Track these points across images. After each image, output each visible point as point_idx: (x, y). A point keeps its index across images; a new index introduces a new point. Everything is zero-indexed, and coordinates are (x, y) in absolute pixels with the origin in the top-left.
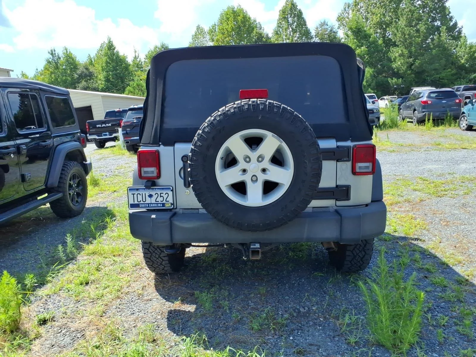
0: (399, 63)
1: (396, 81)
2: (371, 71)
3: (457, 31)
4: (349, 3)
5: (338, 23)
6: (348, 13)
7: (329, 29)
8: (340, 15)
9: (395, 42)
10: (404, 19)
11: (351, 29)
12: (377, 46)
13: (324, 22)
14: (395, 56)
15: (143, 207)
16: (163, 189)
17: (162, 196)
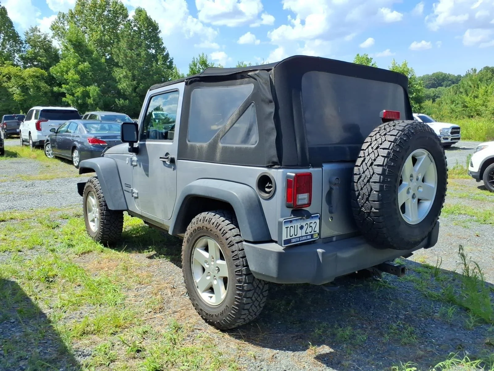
0: (125, 84)
1: (123, 102)
2: (97, 90)
3: (169, 62)
4: (64, 13)
5: (52, 32)
6: (63, 24)
7: (43, 36)
8: (53, 23)
9: (117, 63)
10: (125, 42)
11: (70, 41)
12: (100, 64)
13: (36, 28)
14: (120, 77)
15: (295, 242)
16: (312, 218)
17: (311, 226)
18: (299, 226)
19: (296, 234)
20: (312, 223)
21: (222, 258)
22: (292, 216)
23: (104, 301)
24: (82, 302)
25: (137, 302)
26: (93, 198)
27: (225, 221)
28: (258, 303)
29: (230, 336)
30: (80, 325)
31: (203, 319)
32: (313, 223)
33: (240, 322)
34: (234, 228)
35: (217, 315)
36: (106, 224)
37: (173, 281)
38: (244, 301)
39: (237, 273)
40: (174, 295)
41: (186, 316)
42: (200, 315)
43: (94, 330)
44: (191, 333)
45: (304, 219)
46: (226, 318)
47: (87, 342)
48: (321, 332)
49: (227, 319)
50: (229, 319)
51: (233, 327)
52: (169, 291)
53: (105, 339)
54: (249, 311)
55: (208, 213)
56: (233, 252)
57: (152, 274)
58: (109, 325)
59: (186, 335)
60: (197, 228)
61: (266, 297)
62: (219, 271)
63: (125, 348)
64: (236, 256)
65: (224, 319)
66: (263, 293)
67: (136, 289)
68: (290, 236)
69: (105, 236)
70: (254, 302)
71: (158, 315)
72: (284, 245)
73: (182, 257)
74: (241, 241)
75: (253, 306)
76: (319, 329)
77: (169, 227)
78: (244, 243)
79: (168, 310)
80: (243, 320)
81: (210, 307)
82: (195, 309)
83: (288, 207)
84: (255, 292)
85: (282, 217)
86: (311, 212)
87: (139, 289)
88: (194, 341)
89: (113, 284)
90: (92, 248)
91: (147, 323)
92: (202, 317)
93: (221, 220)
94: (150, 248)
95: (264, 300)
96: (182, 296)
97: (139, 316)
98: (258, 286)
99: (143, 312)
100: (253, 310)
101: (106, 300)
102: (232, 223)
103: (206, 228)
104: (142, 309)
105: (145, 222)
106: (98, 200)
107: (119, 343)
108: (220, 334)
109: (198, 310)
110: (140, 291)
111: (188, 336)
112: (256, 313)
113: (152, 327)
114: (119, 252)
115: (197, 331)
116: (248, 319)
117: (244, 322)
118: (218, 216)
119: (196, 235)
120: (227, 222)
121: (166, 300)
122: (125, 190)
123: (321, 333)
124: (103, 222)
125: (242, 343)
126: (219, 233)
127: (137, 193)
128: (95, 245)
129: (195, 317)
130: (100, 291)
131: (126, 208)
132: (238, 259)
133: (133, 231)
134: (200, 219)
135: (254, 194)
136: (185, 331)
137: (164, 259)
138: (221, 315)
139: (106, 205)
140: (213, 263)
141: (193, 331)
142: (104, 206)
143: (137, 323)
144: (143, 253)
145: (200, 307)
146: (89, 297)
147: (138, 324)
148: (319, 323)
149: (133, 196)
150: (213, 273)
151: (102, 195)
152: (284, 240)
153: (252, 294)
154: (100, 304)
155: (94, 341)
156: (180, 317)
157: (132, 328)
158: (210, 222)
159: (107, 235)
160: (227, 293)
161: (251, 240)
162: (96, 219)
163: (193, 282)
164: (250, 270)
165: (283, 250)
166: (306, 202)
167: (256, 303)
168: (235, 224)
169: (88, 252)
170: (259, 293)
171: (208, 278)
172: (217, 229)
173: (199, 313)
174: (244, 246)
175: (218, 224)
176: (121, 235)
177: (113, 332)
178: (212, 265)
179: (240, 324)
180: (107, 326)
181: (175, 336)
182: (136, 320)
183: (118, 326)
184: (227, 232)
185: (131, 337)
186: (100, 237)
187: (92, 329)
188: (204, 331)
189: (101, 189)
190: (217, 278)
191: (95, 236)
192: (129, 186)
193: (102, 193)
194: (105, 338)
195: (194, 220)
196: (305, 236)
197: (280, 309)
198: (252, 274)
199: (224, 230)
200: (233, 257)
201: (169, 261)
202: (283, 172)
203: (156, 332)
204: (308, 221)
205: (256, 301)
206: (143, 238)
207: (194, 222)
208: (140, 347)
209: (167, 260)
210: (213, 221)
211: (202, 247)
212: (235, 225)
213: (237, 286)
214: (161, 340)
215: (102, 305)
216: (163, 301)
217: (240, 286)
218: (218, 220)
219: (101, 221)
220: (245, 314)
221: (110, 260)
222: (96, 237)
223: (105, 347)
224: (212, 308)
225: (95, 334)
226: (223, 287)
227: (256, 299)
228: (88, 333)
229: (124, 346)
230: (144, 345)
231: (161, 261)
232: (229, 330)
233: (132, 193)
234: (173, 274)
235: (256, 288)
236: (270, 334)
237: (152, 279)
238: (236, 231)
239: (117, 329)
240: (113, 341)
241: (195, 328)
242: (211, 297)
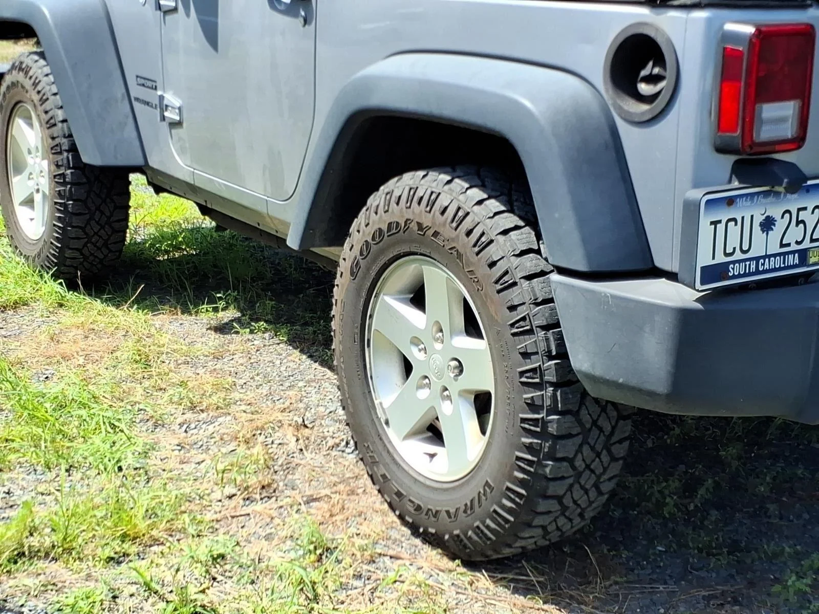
15: (740, 276)
16: (808, 191)
17: (803, 222)
18: (759, 219)
19: (745, 248)
20: (805, 209)
21: (472, 328)
22: (736, 184)
23: (81, 459)
24: (9, 458)
25: (189, 465)
26: (31, 125)
27: (487, 202)
28: (593, 478)
29: (494, 582)
30: (8, 529)
31: (405, 523)
32: (810, 209)
33: (530, 539)
34: (517, 228)
35: (452, 511)
36: (72, 213)
37: (301, 405)
38: (548, 470)
39: (524, 379)
40: (306, 447)
41: (347, 513)
42: (394, 510)
43: (54, 546)
44: (365, 567)
45: (777, 194)
46: (483, 523)
47: (30, 582)
48: (807, 585)
49: (488, 527)
50: (493, 525)
51: (507, 552)
52: (289, 435)
53: (89, 577)
54: (561, 503)
55: (424, 176)
56: (512, 308)
57: (230, 379)
58: (100, 531)
59: (351, 572)
60: (385, 227)
61: (621, 462)
62: (461, 371)
63: (153, 605)
64: (521, 323)
65: (478, 527)
66: (614, 449)
67: (181, 425)
68: (726, 255)
69: (68, 254)
70: (579, 475)
71: (259, 507)
72: (702, 283)
73: (334, 325)
74: (543, 273)
75: (577, 486)
76: (800, 577)
77: (290, 224)
78: (555, 277)
79: (287, 493)
80: (540, 531)
81: (428, 487)
82: (379, 491)
83: (721, 149)
84: (585, 442)
85: (696, 185)
86: (806, 169)
87: (193, 426)
88: (377, 594)
89: (105, 406)
90: (26, 292)
91: (222, 531)
92: (401, 517)
93: (472, 198)
94: (220, 298)
95: (615, 469)
96: (334, 453)
97: (196, 508)
98: (594, 423)
99: (209, 495)
100: (575, 502)
101: (86, 454)
102: (511, 211)
103: (419, 224)
104: (205, 485)
105: (204, 210)
106: (47, 131)
107: (133, 589)
108: (463, 575)
109: (390, 496)
110: (195, 431)
111: (358, 577)
112: (583, 510)
113: (238, 544)
114: (118, 306)
115: (384, 562)
116: (558, 529)
117: (544, 537)
118: (460, 184)
119: (382, 252)
120: (494, 205)
121: (280, 463)
122: (137, 99)
123: (808, 589)
124: (65, 205)
125: (537, 606)
126: (466, 244)
127: (180, 109)
128: (37, 284)
129: (378, 519)
130: (65, 428)
131: (139, 162)
132: (530, 332)
133: (161, 242)
134: (397, 193)
135: (595, 107)
136: (348, 560)
137: (267, 335)
138: (465, 512)
139: (73, 149)
140: (438, 346)
141: (374, 562)
142: (68, 151)
143: (191, 530)
144: (197, 312)
145: (396, 486)
146: (32, 444)
147: (194, 533)
148: (798, 557)
149: (163, 118)
150: (440, 378)
151: (60, 115)
152: (703, 268)
153: (575, 448)
154: (68, 467)
155: (55, 581)
156: (328, 515)
157: (176, 543)
158: (431, 204)
159: (77, 249)
160: (489, 444)
161: (582, 267)
162: (38, 198)
163: (371, 407)
164: (572, 370)
165: (698, 300)
166: (788, 131)
167: (588, 480)
168: (522, 214)
169: (16, 306)
170: (599, 447)
171: (423, 394)
172: (456, 229)
173: (390, 505)
174: (553, 286)
175: (460, 214)
176: (121, 251)
177: (112, 555)
178: (436, 352)
179: (529, 544)
180: (94, 536)
181: (315, 576)
182: (187, 520)
183: (129, 535)
184: (492, 241)
185: (173, 571)
186: (53, 255)
187: (48, 543)
188: (408, 563)
189: (55, 94)
190: (455, 396)
191: (36, 252)
192: (149, 84)
193: (61, 107)
194: (88, 571)
195: (375, 200)
196: (779, 254)
197: (660, 505)
198: (578, 381)
199: (483, 234)
200: (512, 325)
201: (282, 342)
202: (709, 21)
203: (253, 560)
204: (793, 203)
205: (588, 472)
206: (195, 267)
207: (378, 206)
208: (203, 607)
209: (276, 340)
210: (443, 201)
211: (401, 292)
212: (521, 218)
213: (523, 420)
214: (269, 586)
215: (74, 472)
216: (271, 463)
217: (535, 422)
218: (462, 197)
219: (56, 203)
220: (549, 512)
221: (90, 332)
222: (39, 255)
223: (91, 600)
224: (436, 489)
225: (55, 559)
226: (474, 424)
227: (588, 467)
228: (34, 555)
229: (151, 600)
230: (215, 599)
231: (256, 342)
232: (490, 562)
233: (161, 109)
234: (301, 384)
235: (590, 430)
236: (631, 582)
237: (232, 395)
238: (525, 239)
239: (126, 546)
240: (113, 582)
241: (379, 551)
242: (432, 456)
